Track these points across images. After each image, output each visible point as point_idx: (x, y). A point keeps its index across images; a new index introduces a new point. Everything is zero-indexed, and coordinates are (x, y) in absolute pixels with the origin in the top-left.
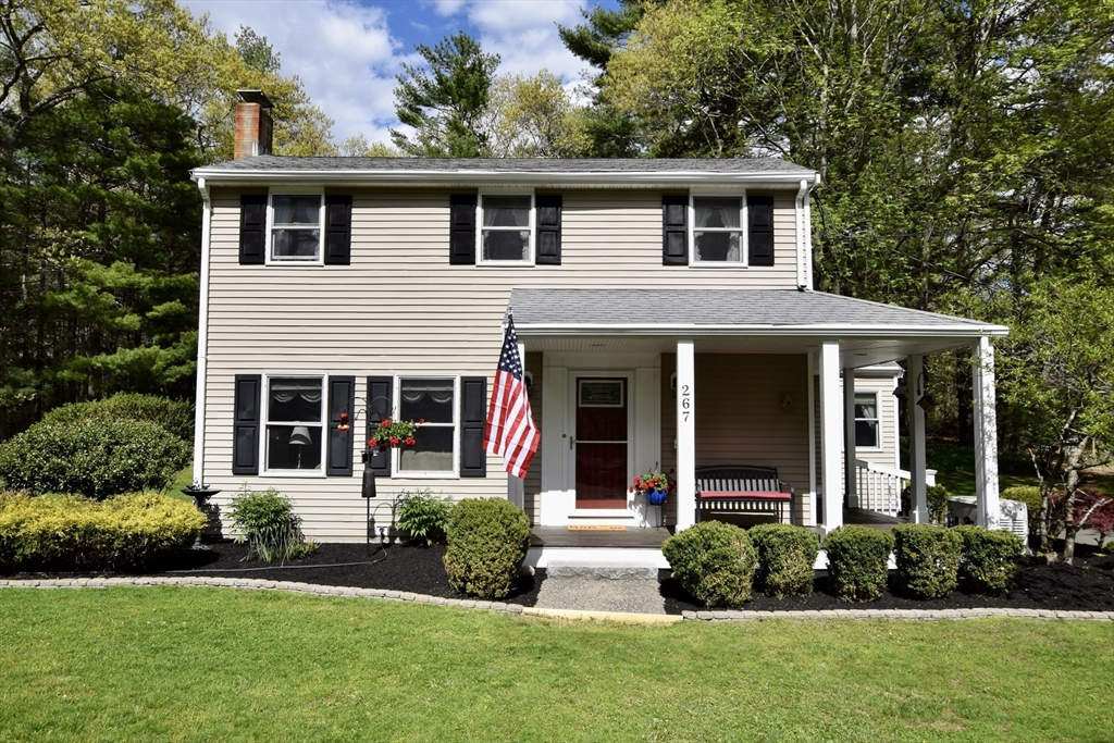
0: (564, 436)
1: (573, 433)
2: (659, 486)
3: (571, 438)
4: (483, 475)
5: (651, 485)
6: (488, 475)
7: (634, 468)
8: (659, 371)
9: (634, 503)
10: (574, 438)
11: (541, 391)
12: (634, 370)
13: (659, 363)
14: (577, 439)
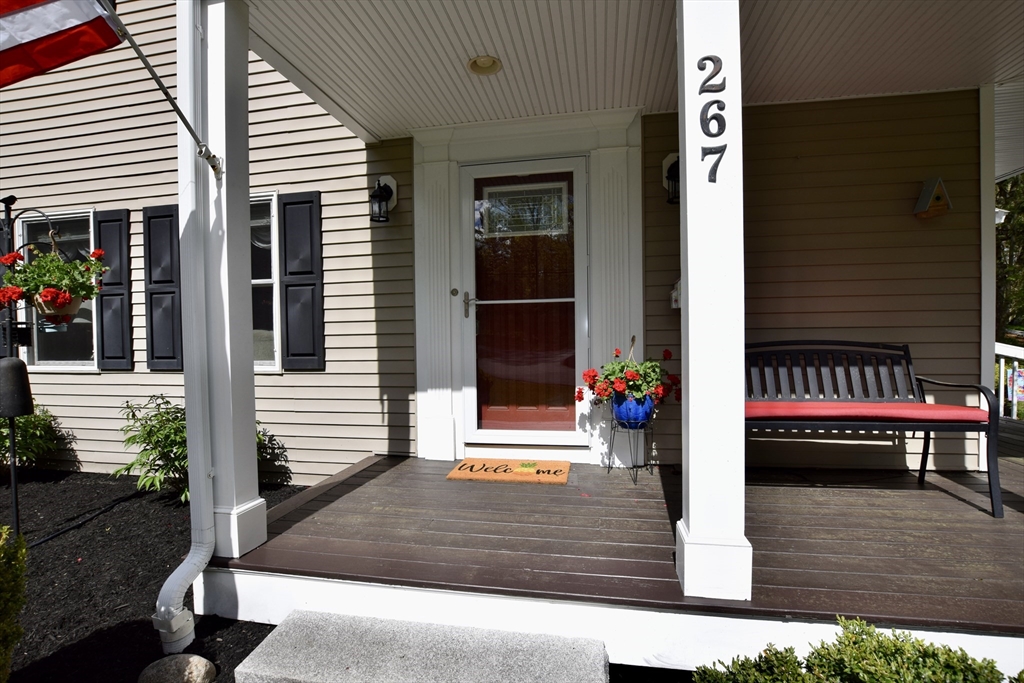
0: (454, 292)
1: (470, 286)
2: (638, 388)
3: (467, 295)
4: (320, 368)
5: (620, 387)
6: (329, 368)
7: (589, 350)
8: (637, 155)
9: (590, 418)
10: (472, 295)
11: (412, 211)
12: (585, 155)
13: (637, 136)
14: (480, 295)
